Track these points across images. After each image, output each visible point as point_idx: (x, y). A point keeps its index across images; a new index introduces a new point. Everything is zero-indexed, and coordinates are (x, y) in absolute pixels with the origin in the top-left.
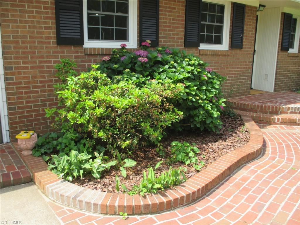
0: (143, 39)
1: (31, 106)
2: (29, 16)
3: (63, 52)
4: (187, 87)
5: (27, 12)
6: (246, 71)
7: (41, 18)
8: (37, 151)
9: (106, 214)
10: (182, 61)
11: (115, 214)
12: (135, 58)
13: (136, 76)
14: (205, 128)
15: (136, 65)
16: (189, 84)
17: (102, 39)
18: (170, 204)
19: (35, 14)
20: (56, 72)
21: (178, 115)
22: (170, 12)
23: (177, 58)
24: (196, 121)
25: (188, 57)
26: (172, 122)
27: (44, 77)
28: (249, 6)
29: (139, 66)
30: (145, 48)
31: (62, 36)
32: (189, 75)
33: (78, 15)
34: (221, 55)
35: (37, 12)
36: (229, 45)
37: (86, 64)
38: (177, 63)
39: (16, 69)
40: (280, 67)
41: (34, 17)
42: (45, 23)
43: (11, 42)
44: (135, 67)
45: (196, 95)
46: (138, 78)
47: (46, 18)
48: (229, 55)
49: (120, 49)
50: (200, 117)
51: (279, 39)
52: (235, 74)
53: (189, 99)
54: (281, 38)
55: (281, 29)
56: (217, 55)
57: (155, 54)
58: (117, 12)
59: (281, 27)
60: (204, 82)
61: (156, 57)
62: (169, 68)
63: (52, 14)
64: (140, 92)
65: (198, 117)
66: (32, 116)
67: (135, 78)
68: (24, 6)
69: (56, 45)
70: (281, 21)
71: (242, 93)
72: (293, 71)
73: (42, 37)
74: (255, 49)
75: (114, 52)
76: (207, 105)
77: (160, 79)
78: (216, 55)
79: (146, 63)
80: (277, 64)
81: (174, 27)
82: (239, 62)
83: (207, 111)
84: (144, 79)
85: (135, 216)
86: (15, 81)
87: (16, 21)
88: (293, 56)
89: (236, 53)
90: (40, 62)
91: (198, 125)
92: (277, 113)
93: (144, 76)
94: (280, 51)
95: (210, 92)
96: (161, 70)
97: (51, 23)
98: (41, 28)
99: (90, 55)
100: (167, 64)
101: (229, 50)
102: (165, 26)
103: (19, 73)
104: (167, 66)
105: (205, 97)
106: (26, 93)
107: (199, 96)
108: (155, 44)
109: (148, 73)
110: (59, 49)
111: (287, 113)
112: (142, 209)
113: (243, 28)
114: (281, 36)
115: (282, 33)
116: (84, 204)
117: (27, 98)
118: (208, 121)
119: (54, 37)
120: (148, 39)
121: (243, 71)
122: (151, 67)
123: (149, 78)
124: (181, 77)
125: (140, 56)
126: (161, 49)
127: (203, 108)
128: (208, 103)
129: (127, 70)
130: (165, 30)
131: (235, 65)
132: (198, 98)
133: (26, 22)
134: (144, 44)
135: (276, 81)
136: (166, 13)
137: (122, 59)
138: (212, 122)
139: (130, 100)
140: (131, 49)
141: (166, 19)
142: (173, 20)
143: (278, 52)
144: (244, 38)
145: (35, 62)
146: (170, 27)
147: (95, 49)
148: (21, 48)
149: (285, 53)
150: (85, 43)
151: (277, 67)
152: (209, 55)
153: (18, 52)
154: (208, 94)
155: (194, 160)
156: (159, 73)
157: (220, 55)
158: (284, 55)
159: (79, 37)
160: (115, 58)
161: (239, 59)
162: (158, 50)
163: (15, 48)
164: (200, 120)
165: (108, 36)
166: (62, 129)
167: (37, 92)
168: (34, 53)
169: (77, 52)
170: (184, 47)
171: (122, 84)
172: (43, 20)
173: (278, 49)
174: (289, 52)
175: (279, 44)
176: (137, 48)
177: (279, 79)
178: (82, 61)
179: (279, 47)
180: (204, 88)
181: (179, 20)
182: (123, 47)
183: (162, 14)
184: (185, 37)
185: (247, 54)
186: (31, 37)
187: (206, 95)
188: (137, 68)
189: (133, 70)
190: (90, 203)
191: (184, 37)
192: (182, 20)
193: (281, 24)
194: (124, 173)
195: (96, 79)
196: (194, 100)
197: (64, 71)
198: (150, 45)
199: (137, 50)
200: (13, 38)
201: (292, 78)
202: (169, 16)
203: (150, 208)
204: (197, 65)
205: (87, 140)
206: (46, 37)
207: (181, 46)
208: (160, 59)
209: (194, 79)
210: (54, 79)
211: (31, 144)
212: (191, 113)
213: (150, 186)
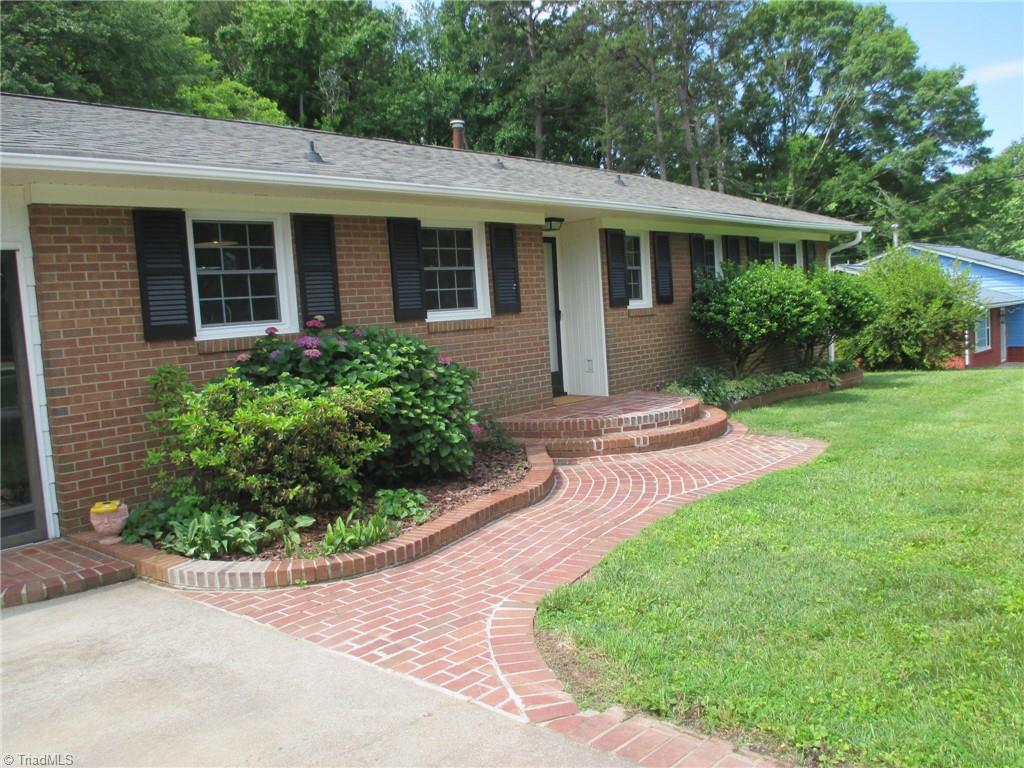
0: (310, 313)
1: (101, 460)
2: (91, 294)
3: (157, 354)
4: (396, 394)
5: (86, 286)
6: (538, 356)
7: (113, 294)
8: (131, 534)
9: (274, 587)
10: (384, 349)
11: (288, 585)
12: (298, 351)
13: (303, 382)
14: (441, 466)
15: (301, 364)
16: (400, 387)
17: (228, 321)
18: (373, 562)
19: (102, 289)
20: (146, 391)
21: (382, 441)
22: (359, 256)
23: (374, 343)
24: (420, 452)
25: (397, 341)
26: (373, 453)
27: (123, 403)
28: (522, 226)
29: (306, 366)
30: (314, 331)
31: (153, 324)
32: (399, 372)
33: (182, 282)
34: (477, 329)
35: (106, 285)
36: (491, 307)
37: (203, 371)
38: (376, 353)
39: (71, 391)
40: (616, 341)
41: (101, 294)
42: (122, 302)
43: (62, 344)
44: (298, 367)
45: (414, 406)
46: (305, 386)
47: (123, 293)
48: (492, 328)
49: (266, 337)
50: (427, 445)
51: (604, 284)
52: (512, 365)
53: (402, 415)
54: (606, 281)
55: (603, 263)
56: (467, 331)
57: (334, 341)
58: (253, 268)
59: (602, 258)
60: (432, 383)
61: (336, 346)
62: (361, 363)
63: (133, 285)
64: (311, 404)
65: (423, 444)
66: (103, 480)
67: (301, 387)
68: (82, 277)
69: (143, 342)
70: (601, 247)
71: (534, 403)
72: (646, 347)
73: (116, 330)
74: (560, 309)
75: (258, 344)
76: (438, 423)
77: (346, 383)
78: (464, 330)
79: (318, 359)
80: (607, 336)
81: (369, 285)
82: (518, 340)
83: (439, 434)
84: (317, 386)
85: (320, 585)
86: (70, 415)
87: (69, 305)
88: (641, 315)
89: (510, 323)
90: (116, 376)
91: (427, 461)
92: (598, 434)
93: (316, 383)
94: (608, 308)
95: (444, 399)
96: (347, 368)
97: (133, 302)
98: (114, 312)
99: (209, 354)
100: (357, 358)
101: (493, 316)
102: (351, 285)
103: (78, 400)
104: (358, 361)
105: (433, 409)
106: (92, 435)
107: (421, 408)
108: (334, 321)
109: (323, 376)
110: (149, 348)
111: (618, 430)
112: (330, 572)
113: (516, 270)
114: (606, 276)
115: (606, 270)
116: (239, 577)
117: (94, 446)
118: (444, 453)
119: (140, 327)
120: (319, 312)
121: (529, 357)
122: (327, 366)
123: (326, 383)
124: (384, 376)
125: (306, 347)
126: (344, 331)
127: (430, 427)
128: (439, 420)
129: (285, 374)
130: (352, 292)
131: (511, 347)
132: (419, 411)
133: (87, 304)
134: (310, 323)
135: (610, 373)
136: (351, 260)
137: (273, 355)
138: (451, 454)
139: (297, 418)
140: (287, 336)
141: (353, 271)
142: (367, 271)
143: (605, 310)
144: (522, 290)
145: (106, 377)
146: (362, 285)
147: (217, 341)
148: (79, 352)
149: (621, 311)
150: (198, 333)
151: (607, 342)
152: (450, 331)
153: (74, 361)
154: (440, 403)
155: (414, 511)
156: (344, 375)
157: (473, 330)
158: (619, 315)
159: (185, 322)
160: (259, 354)
161: (516, 334)
162: (339, 334)
163: (68, 353)
164: (428, 451)
165: (239, 315)
166: (171, 492)
167: (112, 433)
168: (103, 359)
169: (183, 351)
170: (394, 322)
171: (279, 395)
172: (117, 298)
173: (605, 305)
174: (629, 307)
175: (604, 295)
176: (298, 331)
177: (617, 366)
178: (195, 368)
179: (604, 300)
180: (431, 393)
181: (378, 270)
182: (271, 333)
183: (344, 263)
184: (394, 300)
185: (534, 321)
186: (97, 331)
187: (435, 405)
188: (303, 369)
189: (295, 372)
190: (247, 574)
191: (392, 302)
192: (384, 270)
193: (602, 253)
194: (296, 538)
195: (233, 392)
196: (411, 415)
197: (166, 388)
198: (323, 325)
199: (300, 336)
200: (65, 336)
201: (648, 361)
202: (358, 264)
203: (342, 570)
204: (414, 354)
205: (223, 505)
206: (124, 328)
207: (388, 319)
208: (343, 350)
209: (410, 380)
210: (142, 405)
211: (118, 523)
212: (410, 439)
213: (339, 541)
